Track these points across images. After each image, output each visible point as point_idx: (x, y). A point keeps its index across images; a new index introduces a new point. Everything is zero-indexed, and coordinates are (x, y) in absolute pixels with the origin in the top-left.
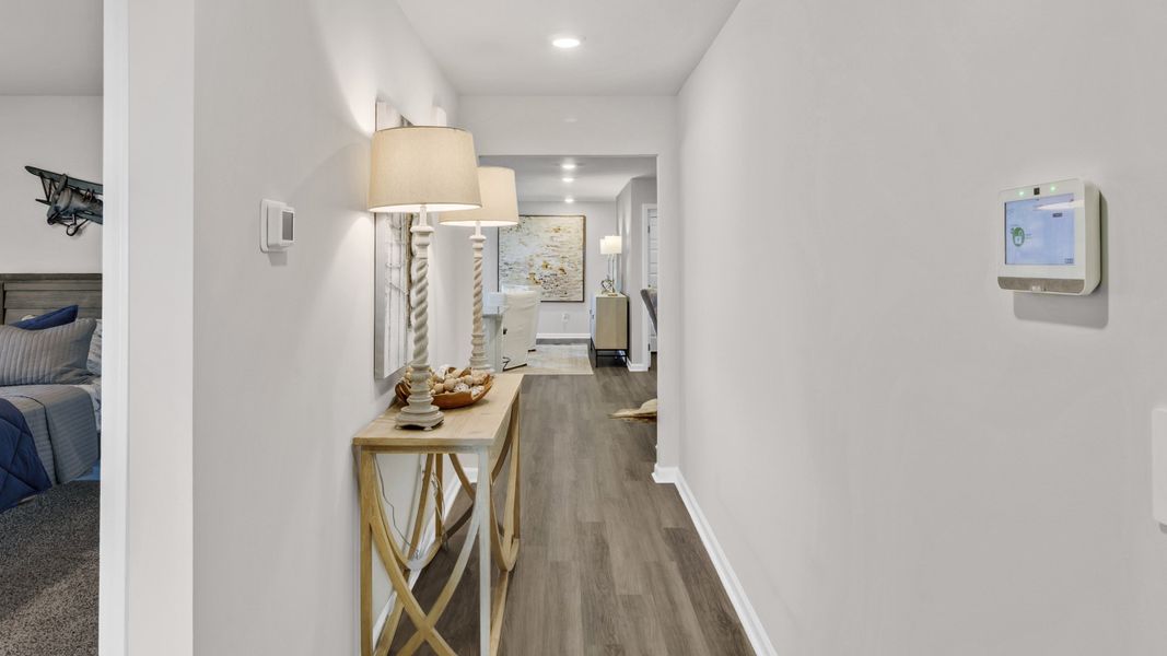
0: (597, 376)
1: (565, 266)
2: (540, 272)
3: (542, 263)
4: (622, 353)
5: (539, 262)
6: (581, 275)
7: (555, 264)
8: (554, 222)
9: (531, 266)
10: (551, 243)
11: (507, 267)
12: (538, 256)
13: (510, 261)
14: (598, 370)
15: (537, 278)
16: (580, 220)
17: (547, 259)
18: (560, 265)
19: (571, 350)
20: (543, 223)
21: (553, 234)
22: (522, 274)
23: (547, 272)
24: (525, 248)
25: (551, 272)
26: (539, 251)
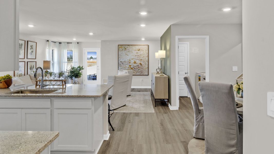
0: (156, 113)
1: (142, 63)
2: (133, 65)
3: (134, 62)
4: (166, 100)
5: (132, 61)
6: (147, 66)
7: (138, 62)
8: (137, 47)
9: (130, 63)
10: (136, 55)
11: (121, 63)
12: (132, 59)
13: (122, 61)
14: (156, 108)
15: (132, 67)
16: (147, 47)
17: (135, 60)
18: (140, 62)
19: (144, 95)
20: (134, 48)
21: (137, 51)
22: (127, 66)
23: (135, 65)
24: (127, 56)
25: (137, 65)
26: (133, 57)
